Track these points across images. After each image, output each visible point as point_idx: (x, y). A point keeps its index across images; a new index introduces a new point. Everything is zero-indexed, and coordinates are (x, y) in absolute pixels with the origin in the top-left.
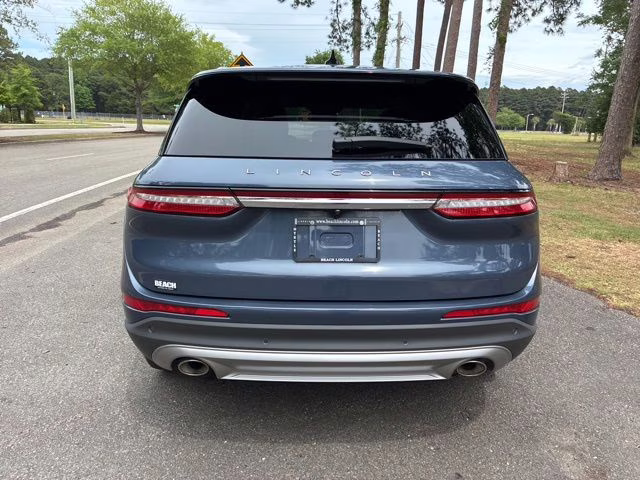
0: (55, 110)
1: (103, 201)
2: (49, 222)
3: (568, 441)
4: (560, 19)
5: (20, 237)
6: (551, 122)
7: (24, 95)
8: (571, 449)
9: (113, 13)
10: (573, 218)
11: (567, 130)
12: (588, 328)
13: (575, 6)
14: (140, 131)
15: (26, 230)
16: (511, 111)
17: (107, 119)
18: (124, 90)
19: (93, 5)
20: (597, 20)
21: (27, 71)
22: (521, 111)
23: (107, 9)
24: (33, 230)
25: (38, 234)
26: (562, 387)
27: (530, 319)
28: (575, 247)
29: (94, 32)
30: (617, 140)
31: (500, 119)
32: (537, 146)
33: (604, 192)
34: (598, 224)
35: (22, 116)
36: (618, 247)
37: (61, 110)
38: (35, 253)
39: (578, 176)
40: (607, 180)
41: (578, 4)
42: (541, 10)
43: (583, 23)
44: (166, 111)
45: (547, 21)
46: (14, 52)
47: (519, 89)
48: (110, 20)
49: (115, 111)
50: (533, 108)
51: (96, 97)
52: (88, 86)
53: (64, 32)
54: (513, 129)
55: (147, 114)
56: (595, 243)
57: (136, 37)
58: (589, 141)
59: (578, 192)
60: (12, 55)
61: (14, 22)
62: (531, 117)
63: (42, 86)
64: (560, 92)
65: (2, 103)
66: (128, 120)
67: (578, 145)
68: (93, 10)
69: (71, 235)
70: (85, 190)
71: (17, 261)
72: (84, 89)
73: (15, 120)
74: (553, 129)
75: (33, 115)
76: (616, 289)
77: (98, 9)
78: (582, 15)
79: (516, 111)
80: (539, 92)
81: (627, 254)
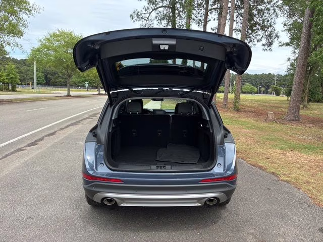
0: (25, 84)
1: (55, 132)
2: (32, 143)
3: (251, 231)
4: (270, 44)
5: (20, 150)
6: (270, 90)
7: (12, 78)
8: (252, 234)
9: (58, 41)
10: (272, 140)
11: (278, 94)
12: (268, 189)
13: (276, 38)
14: (69, 96)
15: (23, 146)
16: (250, 85)
17: (51, 88)
18: (60, 74)
19: (49, 37)
20: (287, 44)
21: (13, 66)
22: (255, 84)
23: (55, 39)
24: (26, 146)
25: (28, 148)
26: (253, 212)
27: (234, 183)
28: (270, 154)
29: (49, 49)
30: (297, 101)
31: (245, 89)
32: (262, 102)
33: (290, 126)
34: (283, 143)
35: (10, 88)
36: (290, 154)
37: (29, 84)
38: (29, 157)
39: (280, 118)
40: (293, 120)
41: (278, 37)
42: (261, 40)
43: (281, 46)
44: (80, 85)
45: (264, 45)
46: (7, 56)
47: (254, 74)
48: (57, 44)
49: (55, 85)
50: (261, 83)
51: (46, 78)
52: (43, 73)
53: (34, 49)
54: (251, 93)
55: (71, 86)
56: (279, 151)
57: (69, 52)
58: (288, 100)
59: (278, 127)
60: (6, 58)
61: (11, 45)
62: (260, 88)
63: (20, 72)
64: (274, 76)
65: (1, 82)
66: (61, 89)
67: (282, 102)
68: (49, 39)
69: (44, 149)
70: (46, 127)
71: (22, 161)
72: (40, 74)
73: (7, 90)
74: (271, 93)
75: (15, 87)
76: (284, 172)
77: (51, 39)
78: (280, 42)
79: (253, 85)
80: (263, 76)
81: (293, 157)
